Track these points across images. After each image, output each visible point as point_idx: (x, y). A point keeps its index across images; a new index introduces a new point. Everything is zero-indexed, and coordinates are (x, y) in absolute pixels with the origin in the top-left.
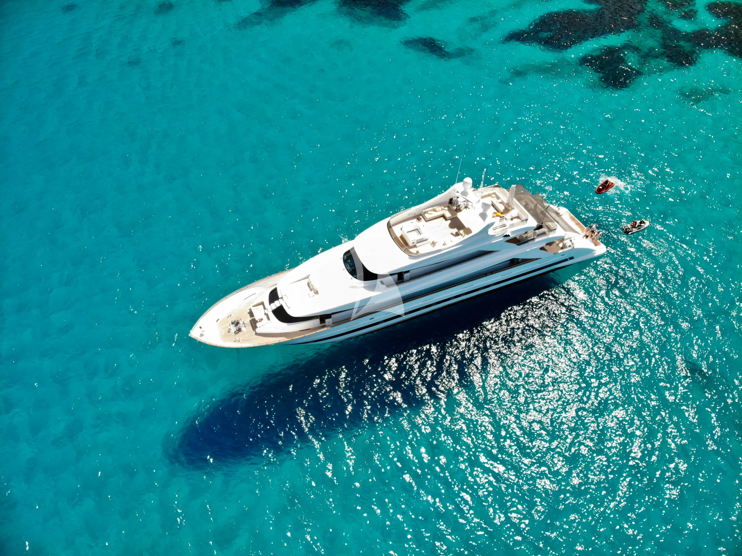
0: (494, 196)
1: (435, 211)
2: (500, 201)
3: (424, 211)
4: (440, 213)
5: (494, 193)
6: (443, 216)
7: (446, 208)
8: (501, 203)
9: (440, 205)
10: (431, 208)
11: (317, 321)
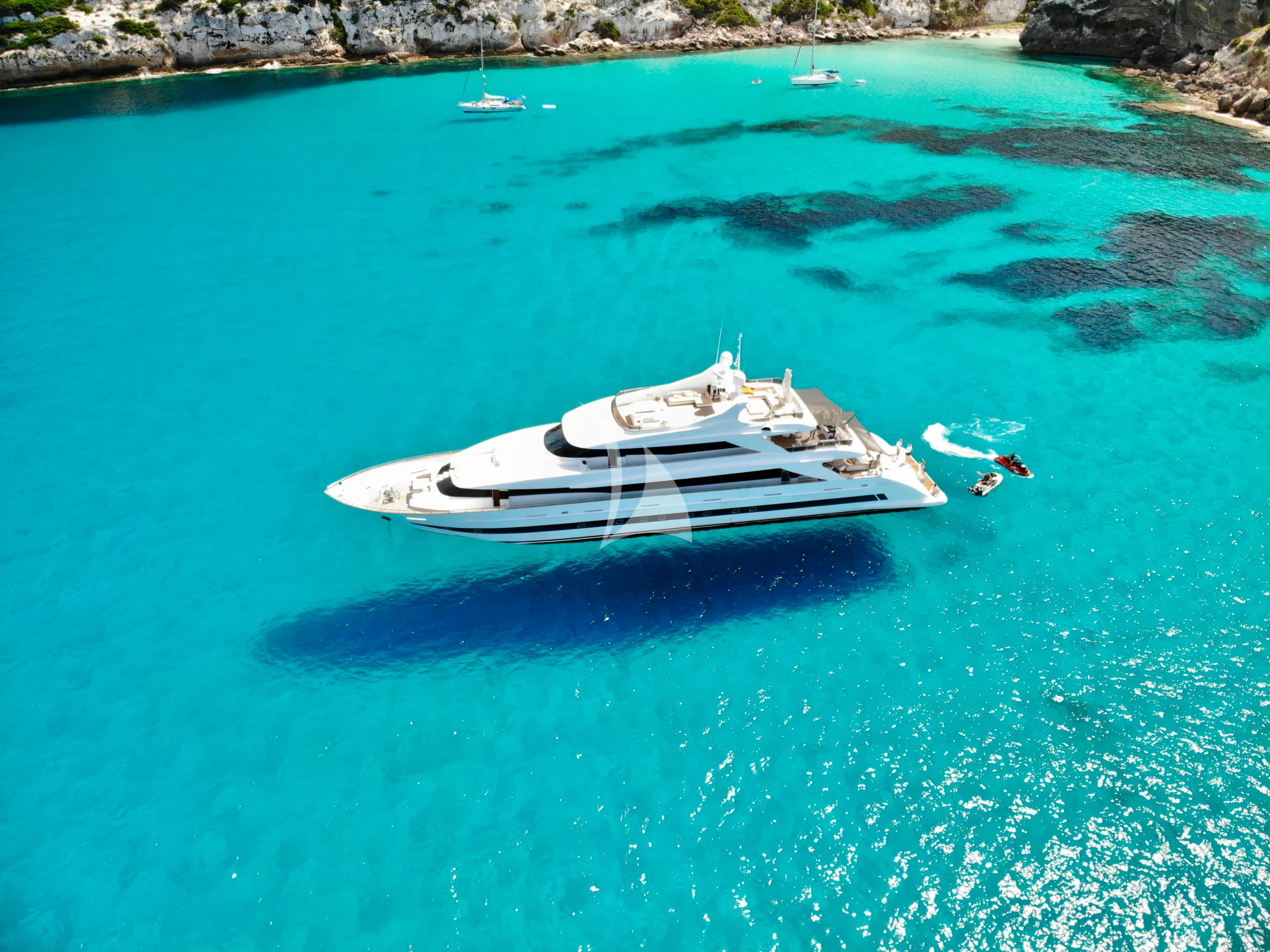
0: (771, 390)
1: (684, 396)
2: (776, 395)
3: (669, 394)
4: (692, 399)
5: (772, 388)
6: (694, 404)
7: (700, 395)
8: (776, 398)
9: (694, 390)
10: (680, 392)
11: (489, 501)
